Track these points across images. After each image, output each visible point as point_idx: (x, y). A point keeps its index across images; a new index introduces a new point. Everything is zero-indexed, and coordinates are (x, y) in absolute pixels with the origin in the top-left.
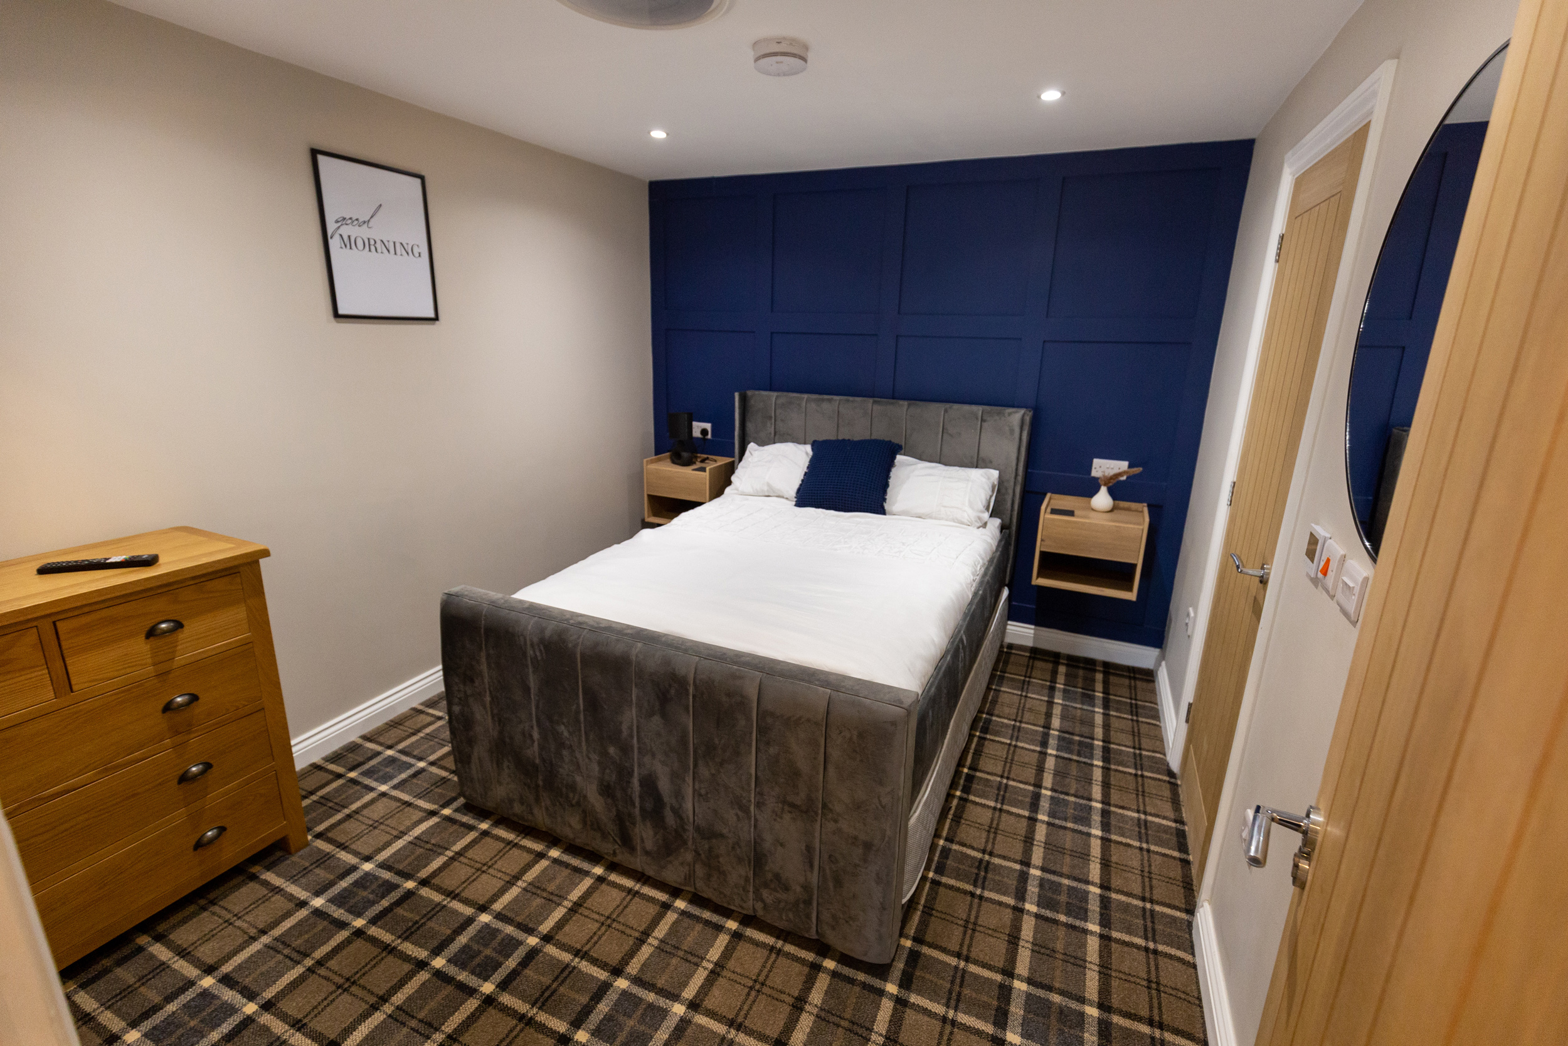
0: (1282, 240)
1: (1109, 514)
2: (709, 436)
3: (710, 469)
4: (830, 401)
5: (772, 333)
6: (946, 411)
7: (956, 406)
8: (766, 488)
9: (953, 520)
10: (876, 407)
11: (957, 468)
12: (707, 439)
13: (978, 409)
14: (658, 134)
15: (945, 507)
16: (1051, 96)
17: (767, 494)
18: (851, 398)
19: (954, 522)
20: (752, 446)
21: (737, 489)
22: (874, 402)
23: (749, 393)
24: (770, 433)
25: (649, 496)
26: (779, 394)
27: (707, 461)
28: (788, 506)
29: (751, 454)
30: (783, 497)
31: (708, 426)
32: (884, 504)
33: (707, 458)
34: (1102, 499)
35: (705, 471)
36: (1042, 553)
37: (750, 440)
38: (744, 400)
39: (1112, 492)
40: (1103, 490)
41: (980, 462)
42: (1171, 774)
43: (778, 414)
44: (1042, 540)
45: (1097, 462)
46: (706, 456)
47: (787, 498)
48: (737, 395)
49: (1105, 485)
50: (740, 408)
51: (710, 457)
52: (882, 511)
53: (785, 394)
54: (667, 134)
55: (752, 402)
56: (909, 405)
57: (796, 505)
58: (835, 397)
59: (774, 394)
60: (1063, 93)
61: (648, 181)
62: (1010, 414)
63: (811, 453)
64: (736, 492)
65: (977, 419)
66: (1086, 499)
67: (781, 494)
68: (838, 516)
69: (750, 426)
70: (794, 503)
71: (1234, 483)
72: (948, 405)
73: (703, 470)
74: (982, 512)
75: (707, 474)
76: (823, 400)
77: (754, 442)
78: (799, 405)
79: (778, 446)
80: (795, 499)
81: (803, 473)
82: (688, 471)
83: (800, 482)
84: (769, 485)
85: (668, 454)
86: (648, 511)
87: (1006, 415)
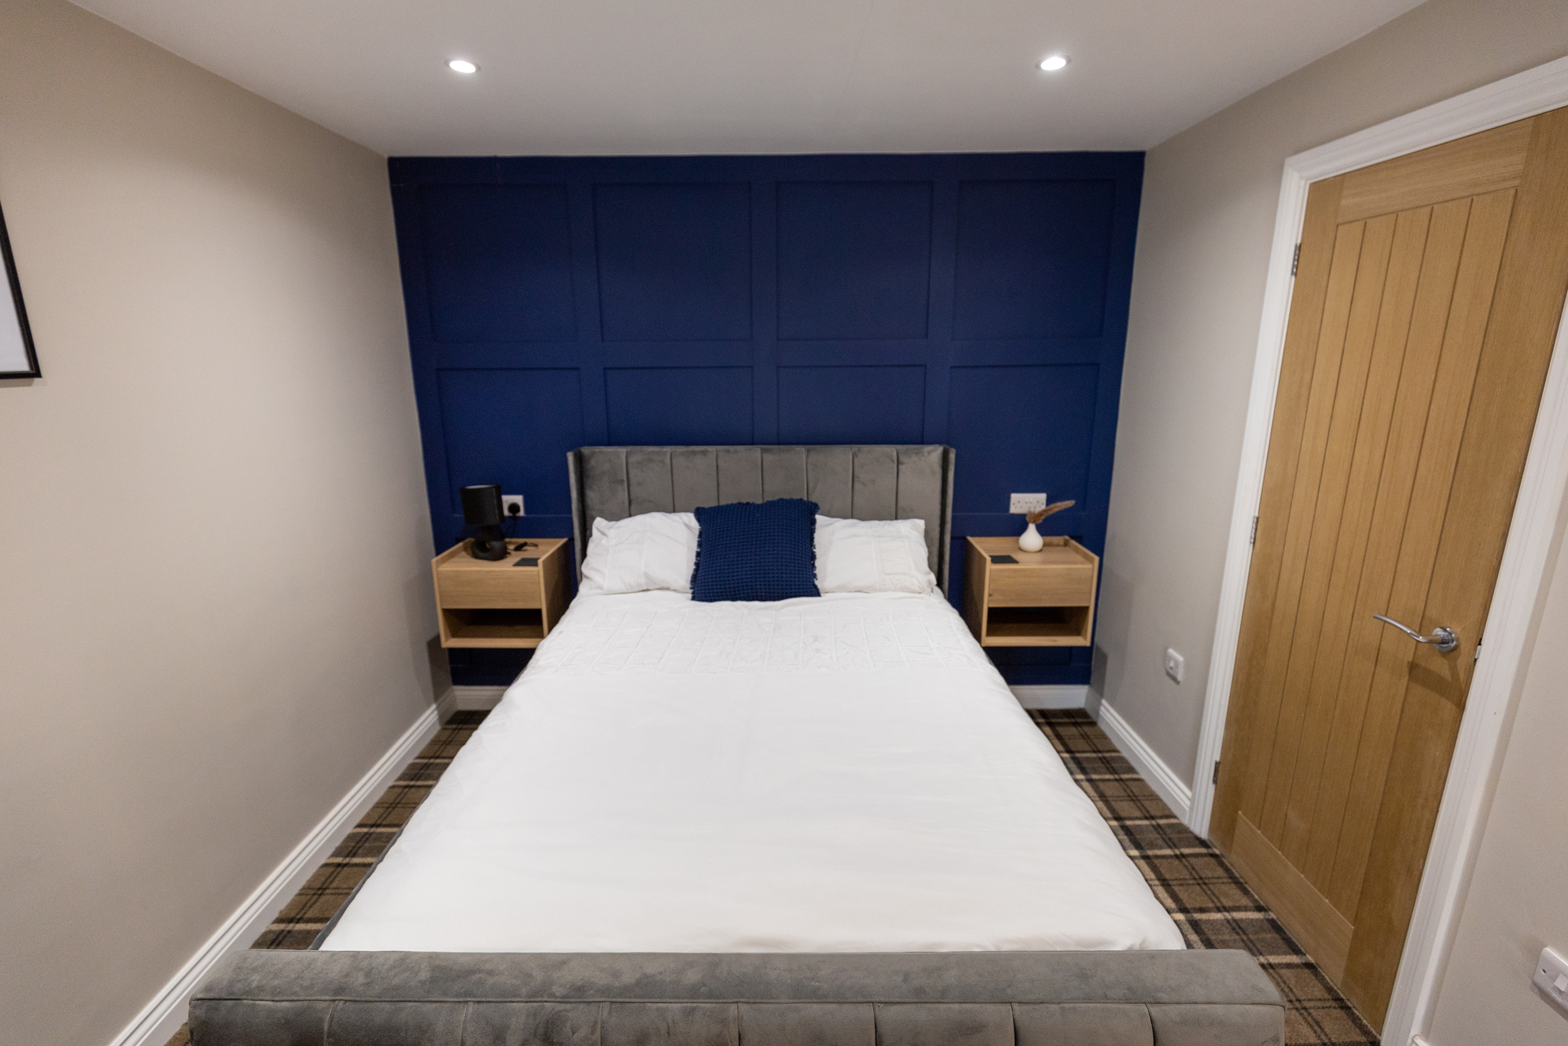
0: (1300, 250)
1: (1039, 554)
2: (522, 513)
3: (544, 562)
4: (704, 453)
5: (605, 369)
6: (854, 455)
7: (866, 448)
8: (643, 581)
9: (903, 589)
10: (768, 457)
11: (876, 522)
12: (519, 517)
13: (892, 450)
14: (463, 67)
15: (888, 574)
16: (1053, 64)
17: (645, 588)
18: (731, 448)
19: (904, 591)
20: (599, 523)
21: (601, 588)
22: (763, 451)
23: (586, 450)
24: (623, 502)
25: (447, 612)
26: (630, 448)
27: (525, 548)
28: (683, 601)
29: (603, 534)
30: (668, 589)
31: (518, 499)
32: (816, 582)
33: (525, 544)
34: (1031, 538)
35: (536, 565)
36: (990, 610)
37: (593, 513)
38: (580, 460)
39: (1042, 530)
40: (1032, 528)
41: (900, 512)
42: (1203, 843)
43: (631, 476)
44: (990, 595)
45: (1015, 497)
46: (521, 541)
47: (675, 590)
48: (570, 457)
49: (1033, 523)
50: (576, 473)
51: (529, 541)
52: (814, 592)
53: (638, 448)
54: (479, 69)
55: (593, 462)
56: (808, 451)
57: (693, 599)
58: (711, 448)
59: (622, 451)
60: (1069, 61)
61: (386, 157)
62: (929, 453)
63: (695, 525)
64: (599, 591)
65: (893, 462)
66: (1015, 538)
67: (666, 586)
68: (767, 608)
69: (592, 496)
70: (690, 596)
71: (1258, 519)
72: (855, 447)
73: (533, 562)
74: (928, 574)
75: (539, 571)
76: (694, 453)
77: (601, 517)
78: (662, 462)
79: (639, 519)
80: (692, 591)
81: (694, 554)
82: (506, 567)
83: (694, 567)
84: (647, 576)
85: (461, 544)
86: (445, 630)
87: (926, 454)
